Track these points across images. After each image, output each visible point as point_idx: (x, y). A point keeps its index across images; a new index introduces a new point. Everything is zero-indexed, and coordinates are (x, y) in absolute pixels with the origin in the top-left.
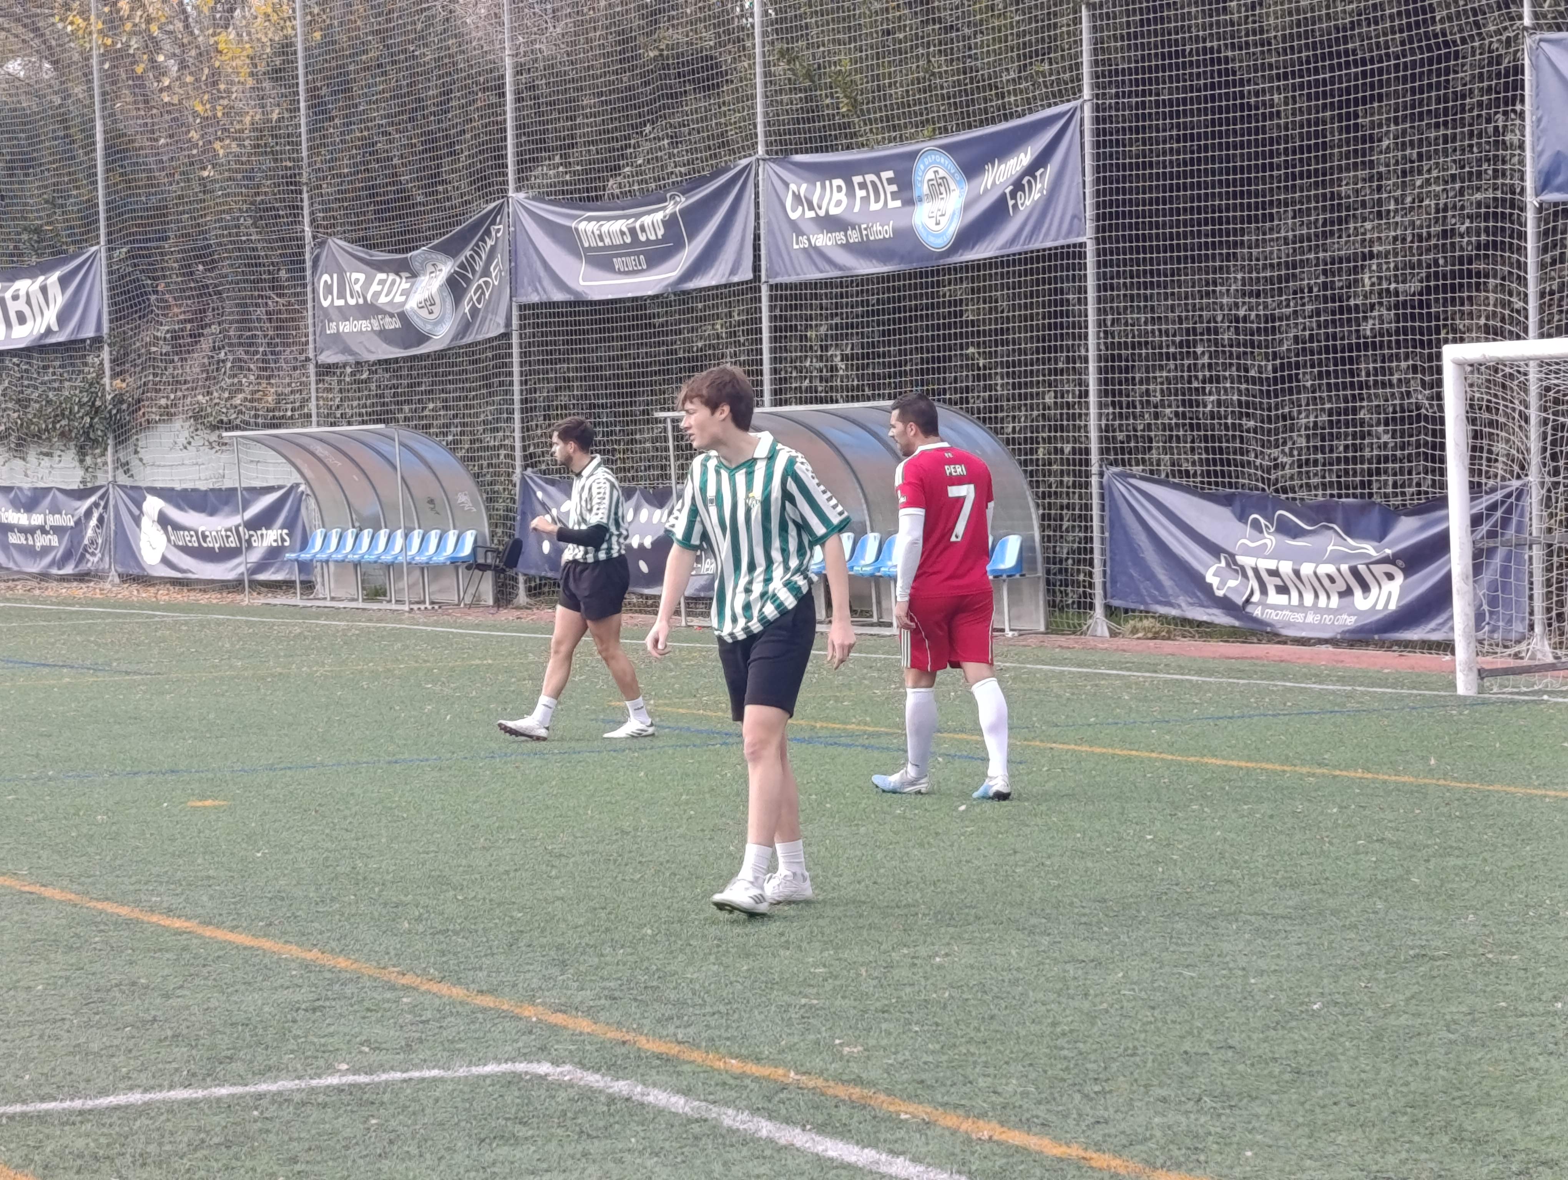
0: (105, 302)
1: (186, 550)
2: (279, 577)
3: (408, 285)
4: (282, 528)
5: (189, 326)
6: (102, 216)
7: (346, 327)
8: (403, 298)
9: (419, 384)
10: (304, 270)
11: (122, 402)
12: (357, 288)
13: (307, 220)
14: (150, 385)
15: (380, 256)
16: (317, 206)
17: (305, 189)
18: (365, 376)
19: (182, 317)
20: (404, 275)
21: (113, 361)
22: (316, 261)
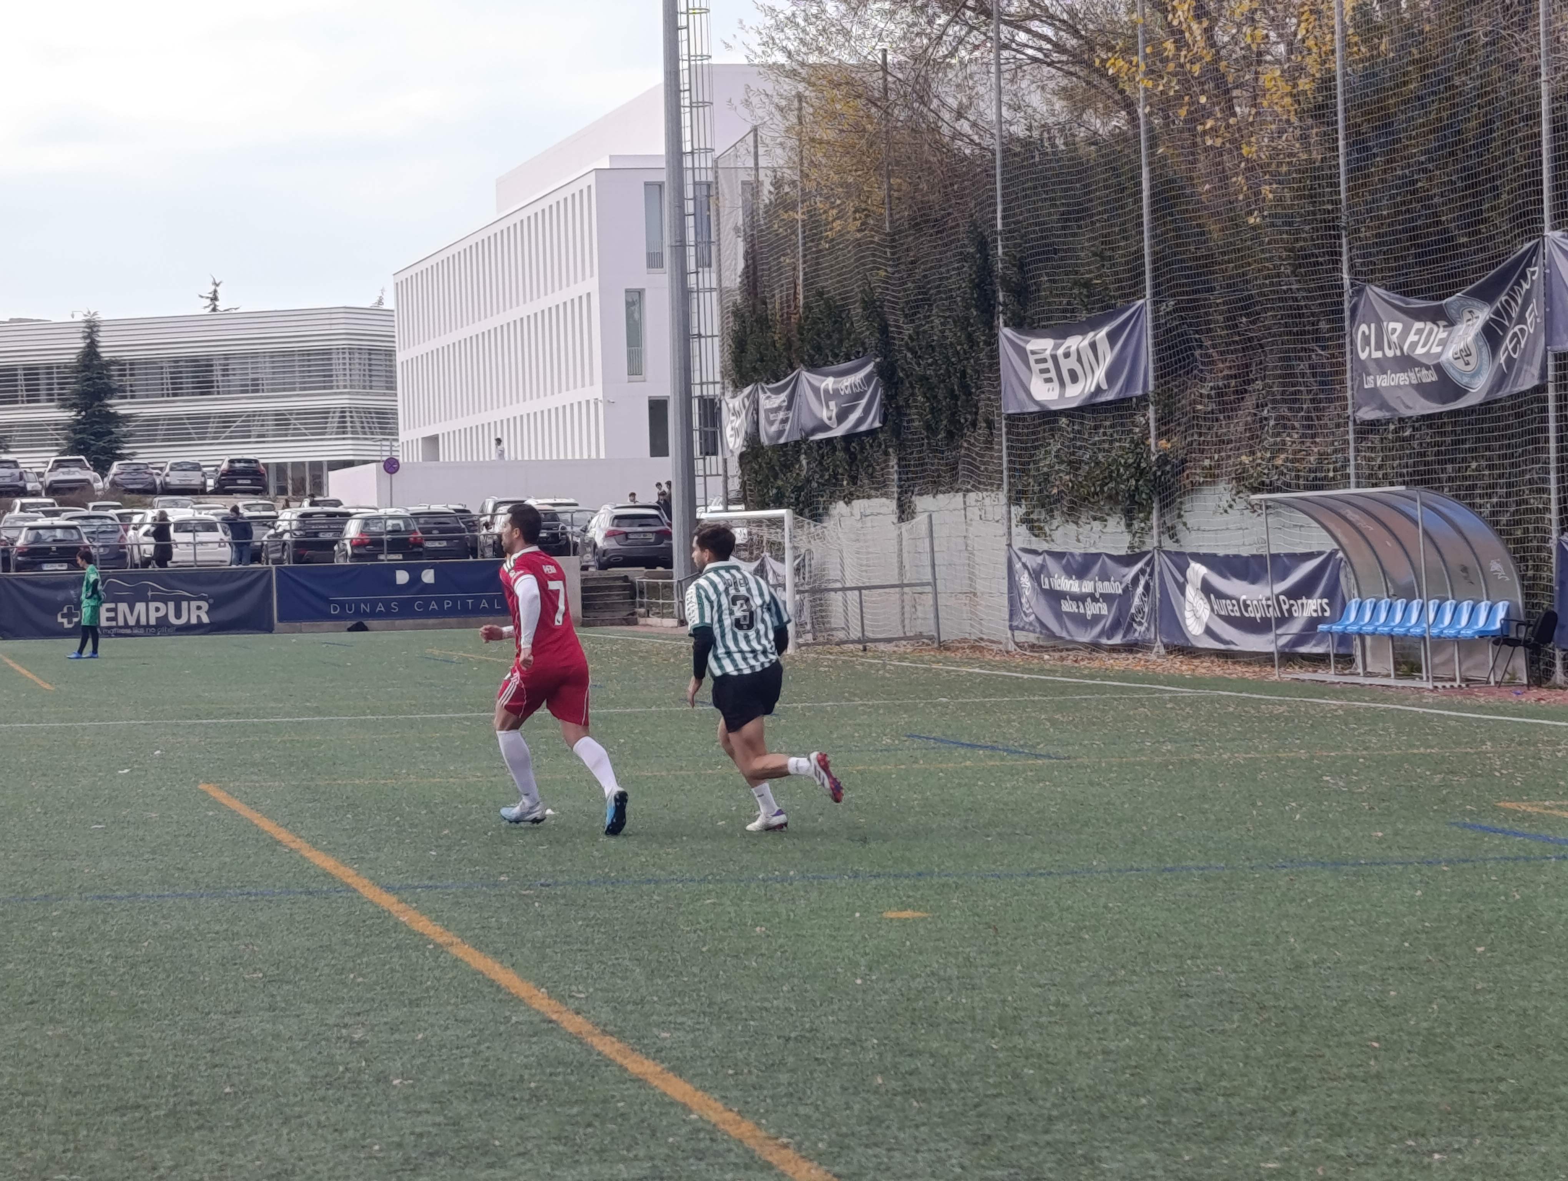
0: (1151, 358)
1: (1229, 620)
2: (1320, 650)
3: (1445, 335)
4: (1322, 597)
5: (1233, 382)
6: (1148, 267)
7: (1384, 381)
8: (1439, 349)
9: (1464, 442)
10: (1342, 320)
11: (1166, 462)
12: (1394, 338)
13: (1345, 267)
14: (1195, 445)
15: (1418, 303)
16: (1355, 252)
17: (1344, 233)
18: (1407, 433)
19: (1226, 372)
20: (1442, 323)
21: (1158, 420)
22: (1354, 310)
